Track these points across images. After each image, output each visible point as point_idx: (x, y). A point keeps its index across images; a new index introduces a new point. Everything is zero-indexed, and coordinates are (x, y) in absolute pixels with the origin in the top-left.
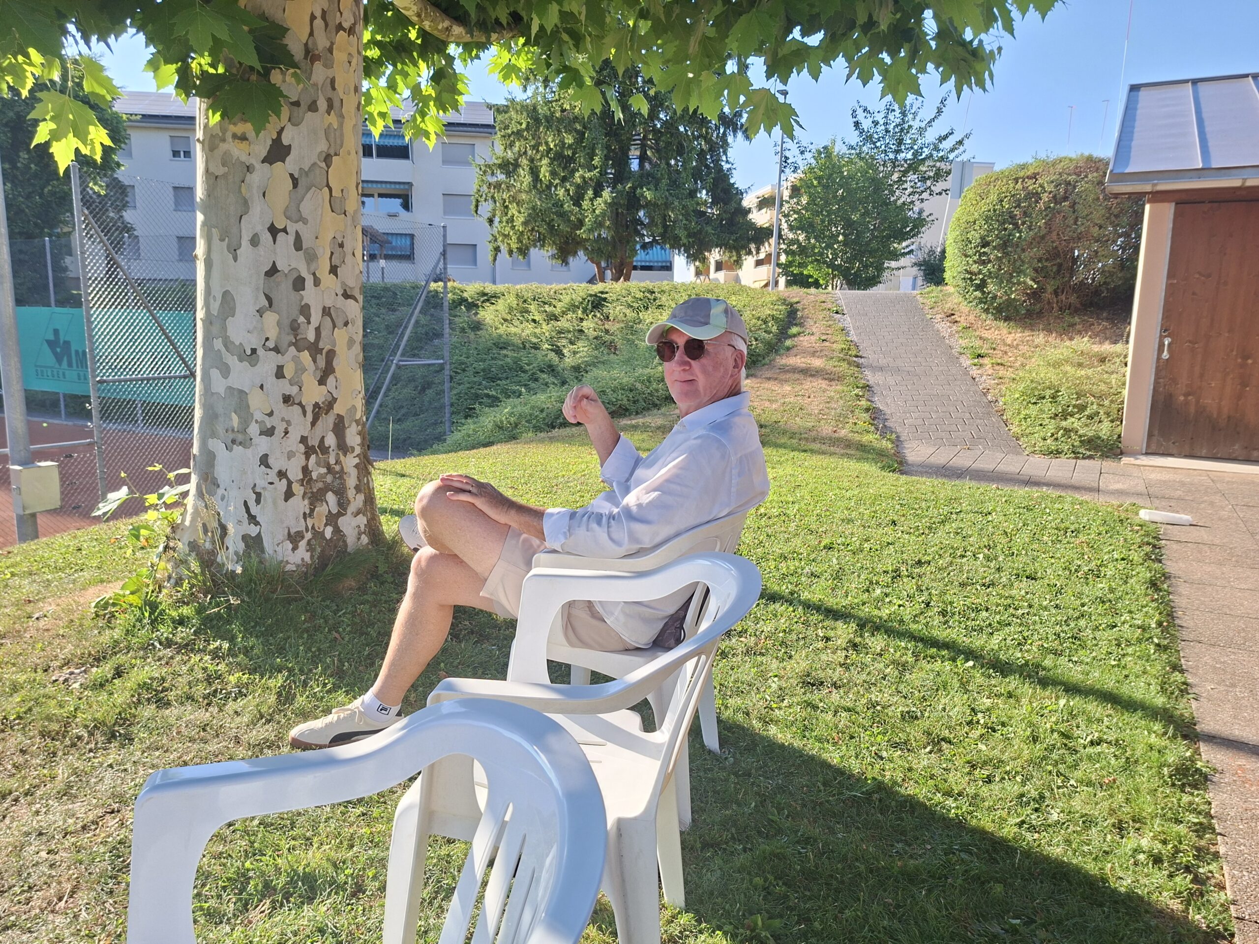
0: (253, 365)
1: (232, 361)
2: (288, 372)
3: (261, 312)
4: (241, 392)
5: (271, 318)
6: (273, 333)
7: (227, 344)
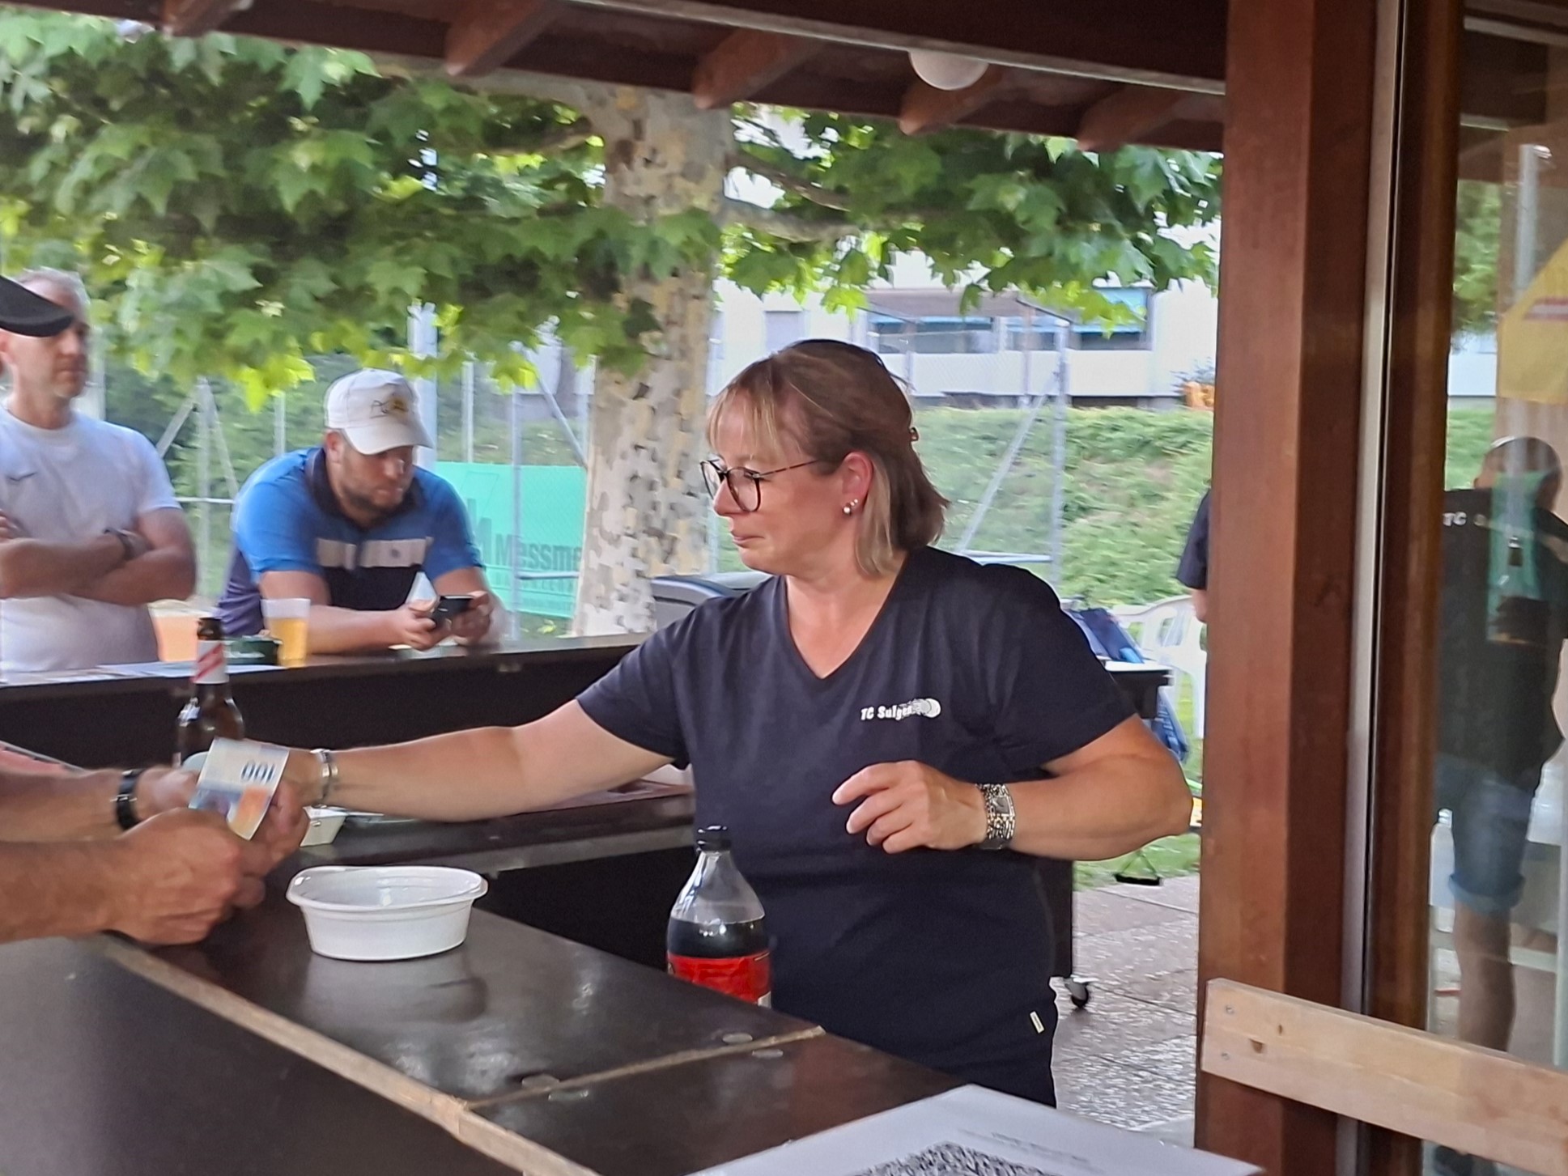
0: (617, 547)
1: (603, 543)
2: (640, 554)
3: (624, 507)
4: (608, 568)
5: (631, 511)
6: (631, 523)
7: (602, 532)
